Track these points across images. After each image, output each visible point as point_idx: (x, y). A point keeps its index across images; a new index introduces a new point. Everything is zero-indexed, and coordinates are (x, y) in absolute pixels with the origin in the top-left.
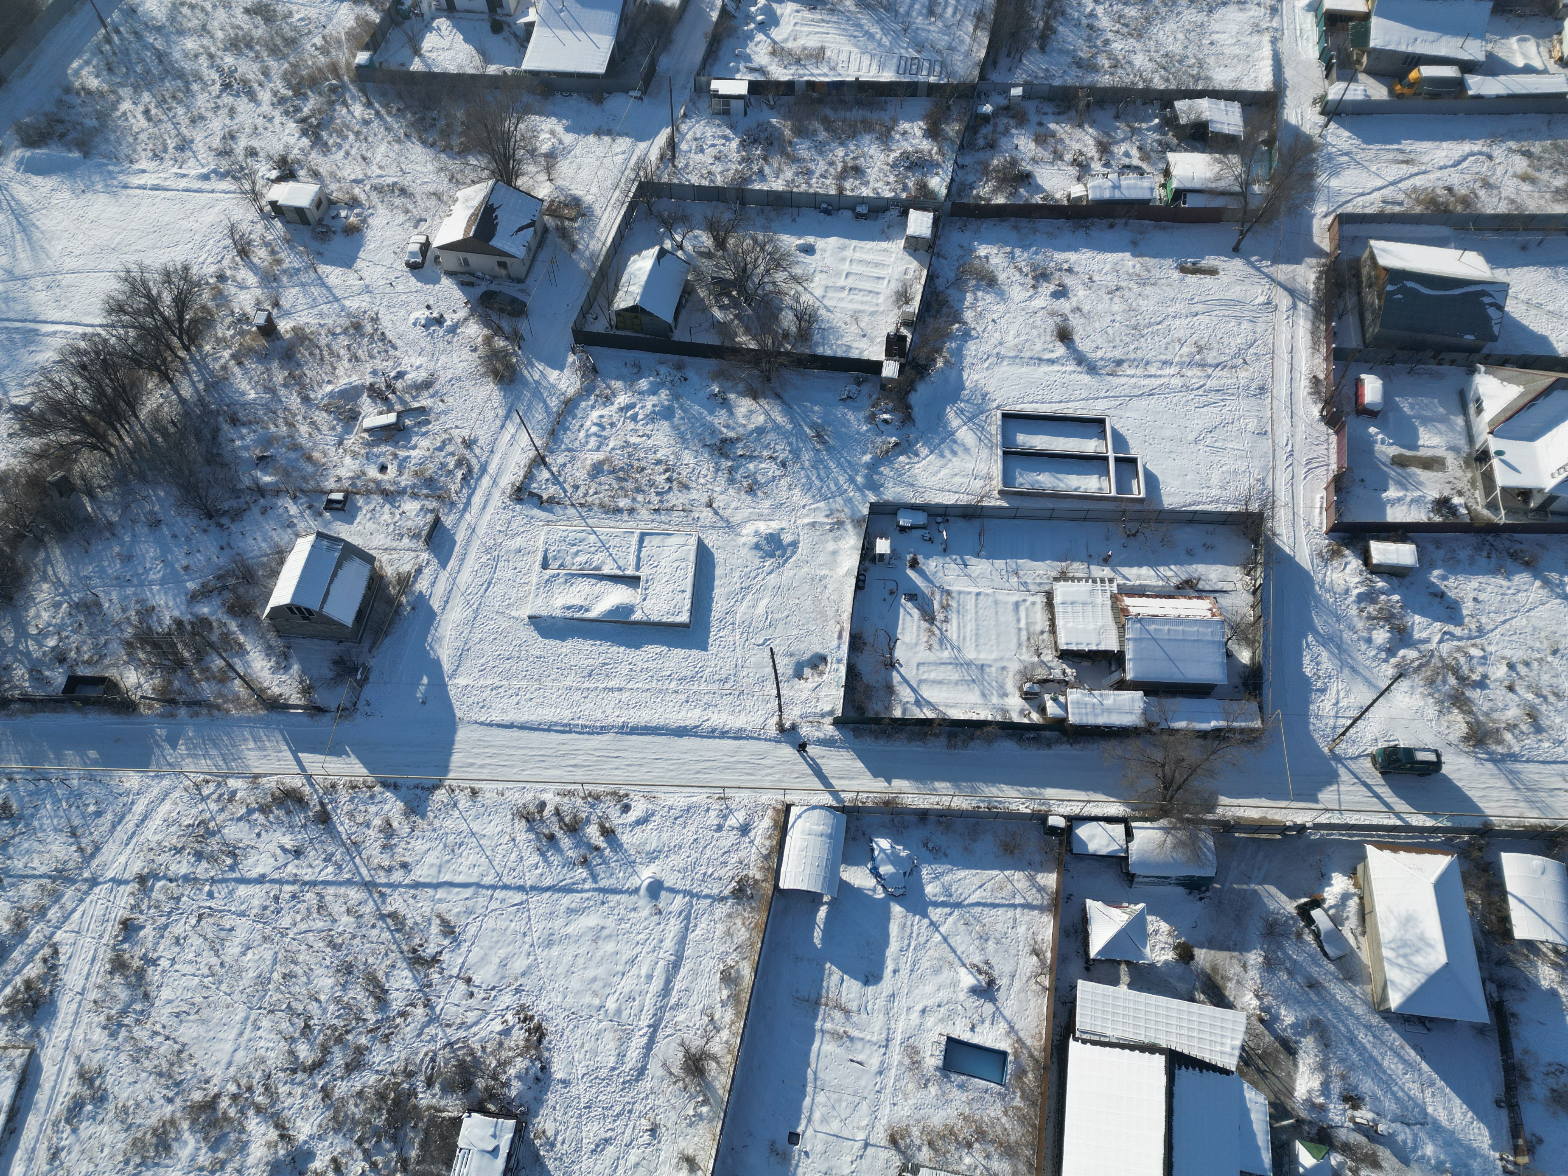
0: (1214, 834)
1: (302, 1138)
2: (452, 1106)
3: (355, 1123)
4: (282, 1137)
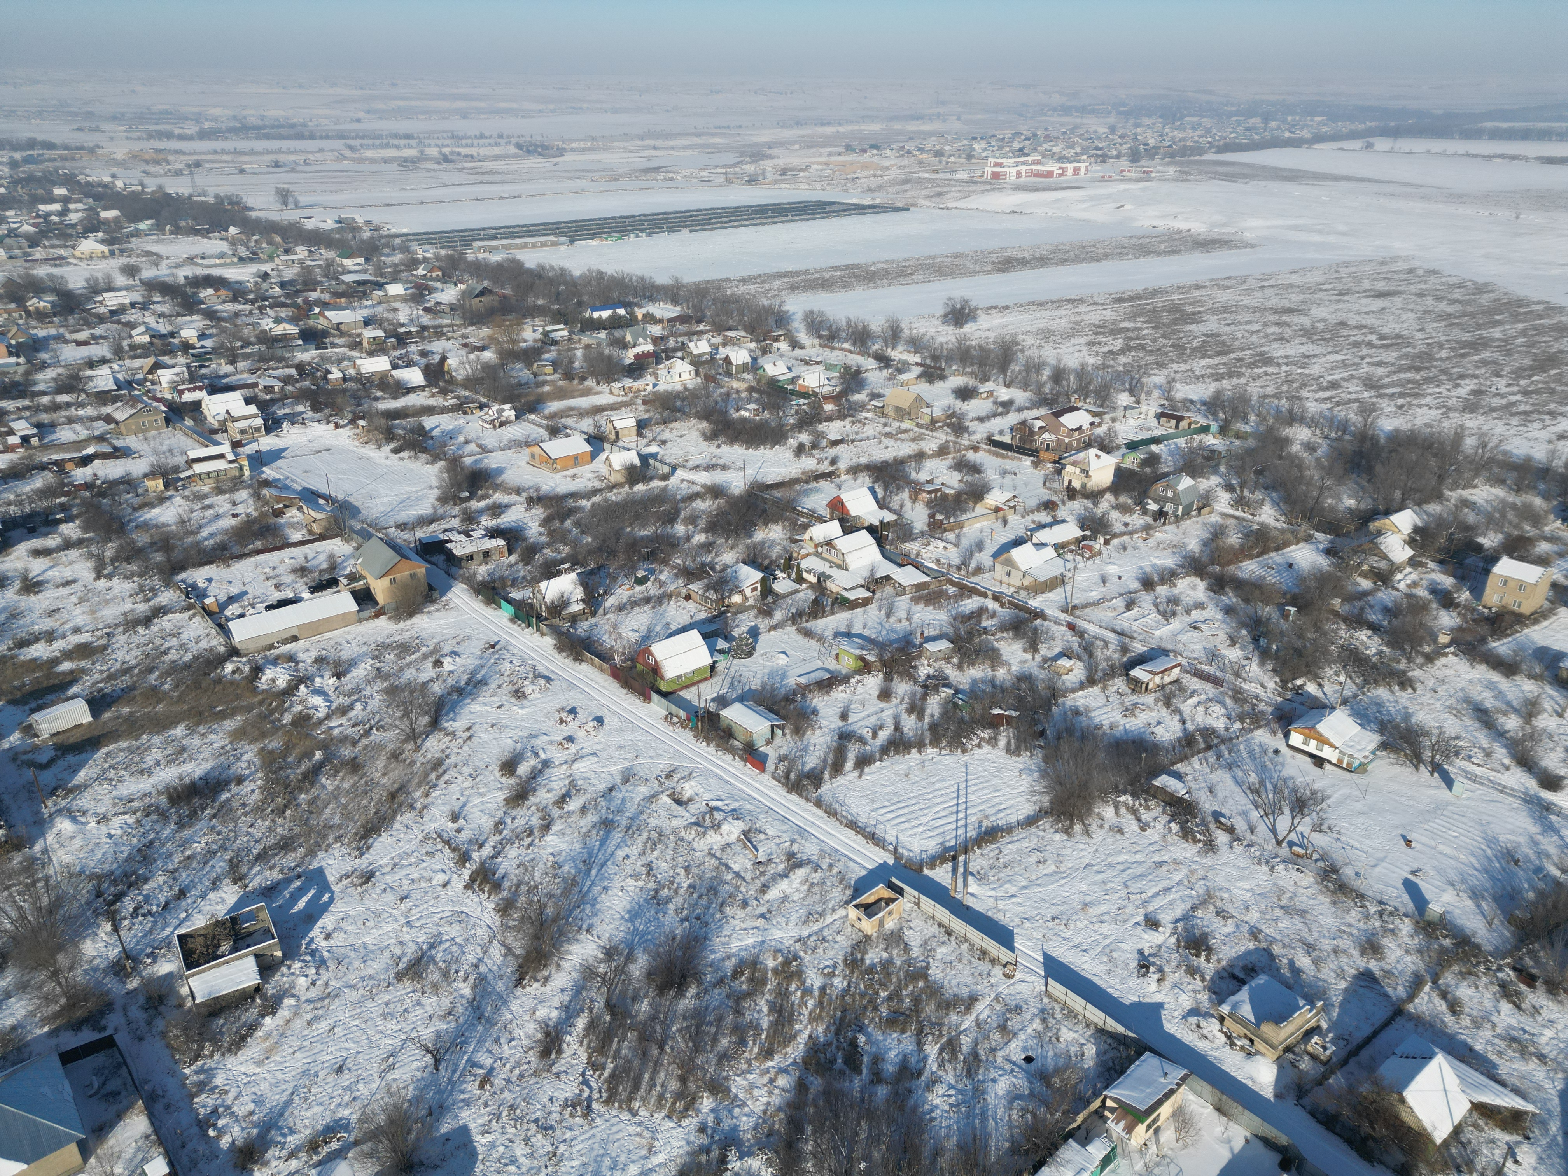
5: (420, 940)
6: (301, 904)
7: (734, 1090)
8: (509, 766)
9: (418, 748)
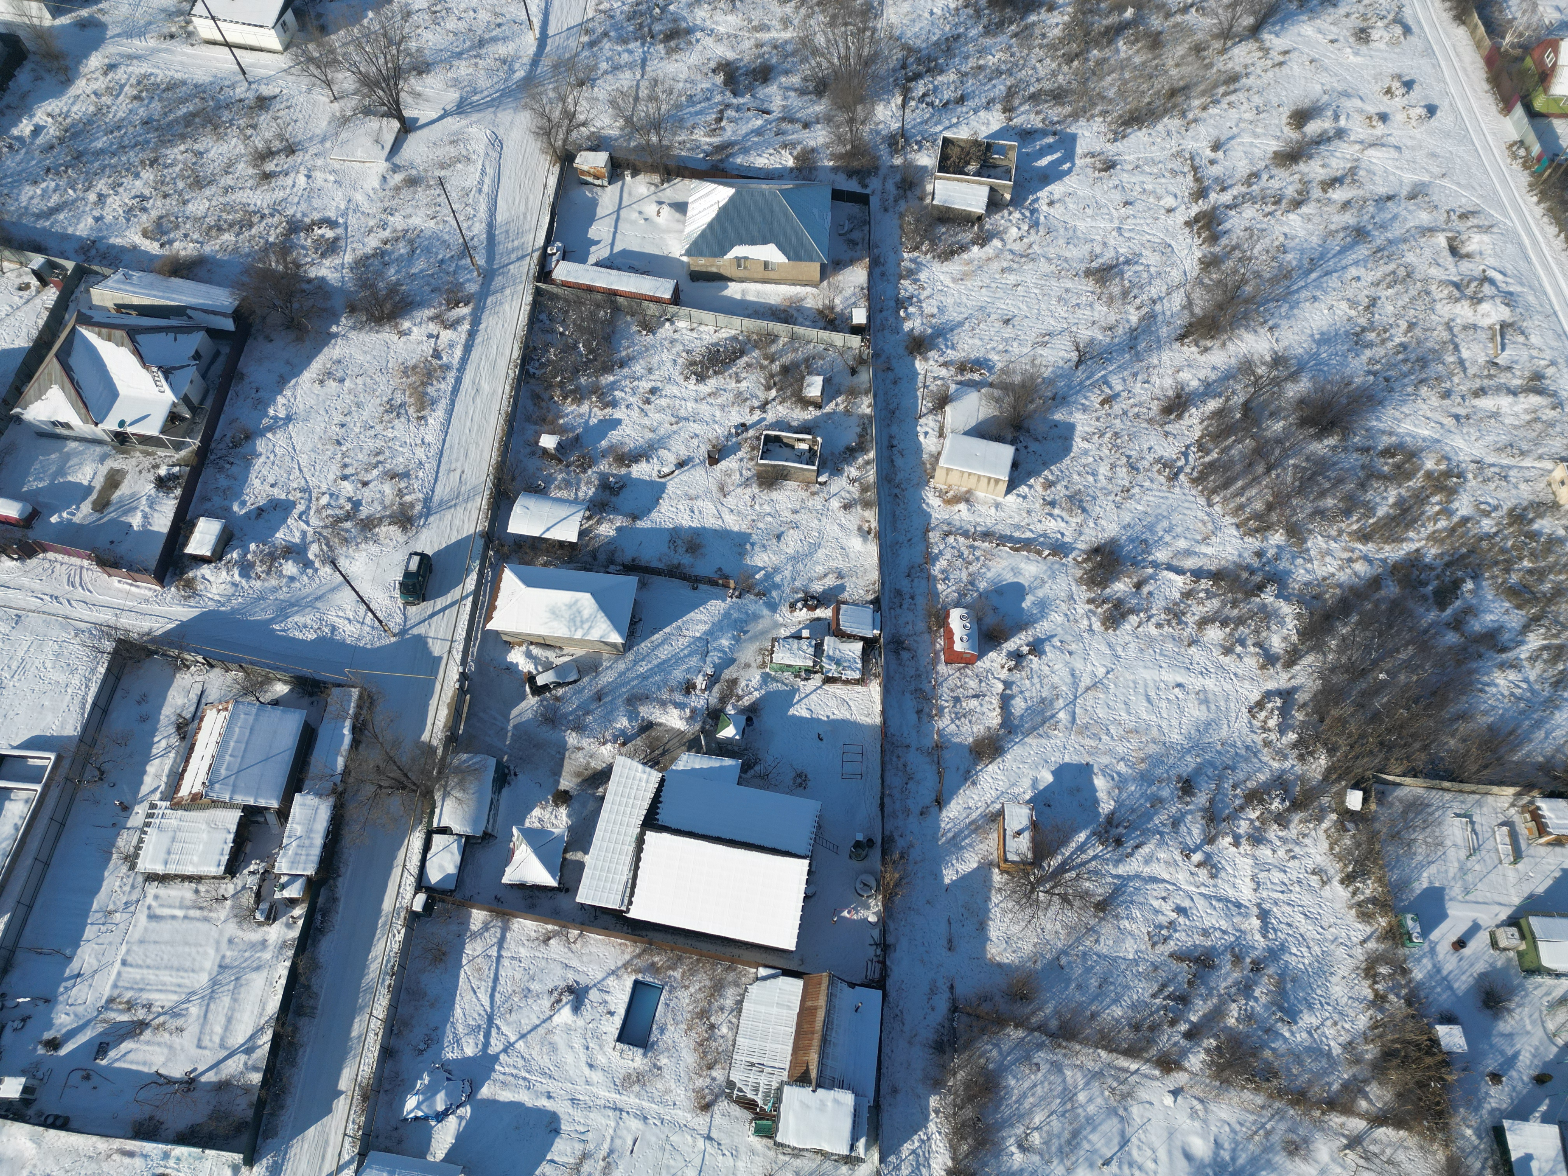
0: (456, 751)
5: (1121, 251)
6: (1044, 162)
7: (1309, 544)
8: (1300, 117)
9: (1223, 51)
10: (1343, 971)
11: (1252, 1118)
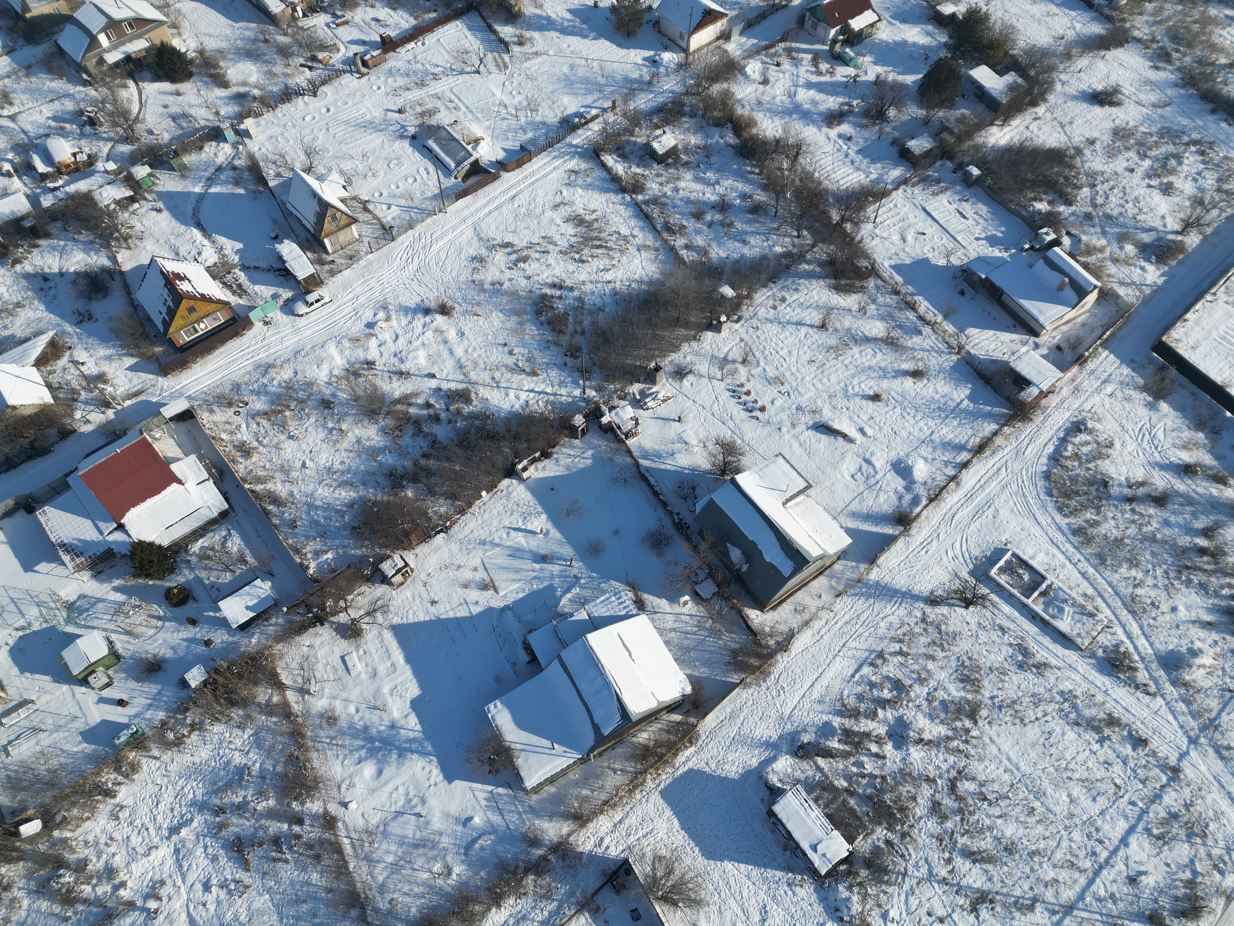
1: (912, 750)
2: (863, 845)
3: (898, 784)
4: (922, 740)
10: (187, 759)
11: (329, 753)
